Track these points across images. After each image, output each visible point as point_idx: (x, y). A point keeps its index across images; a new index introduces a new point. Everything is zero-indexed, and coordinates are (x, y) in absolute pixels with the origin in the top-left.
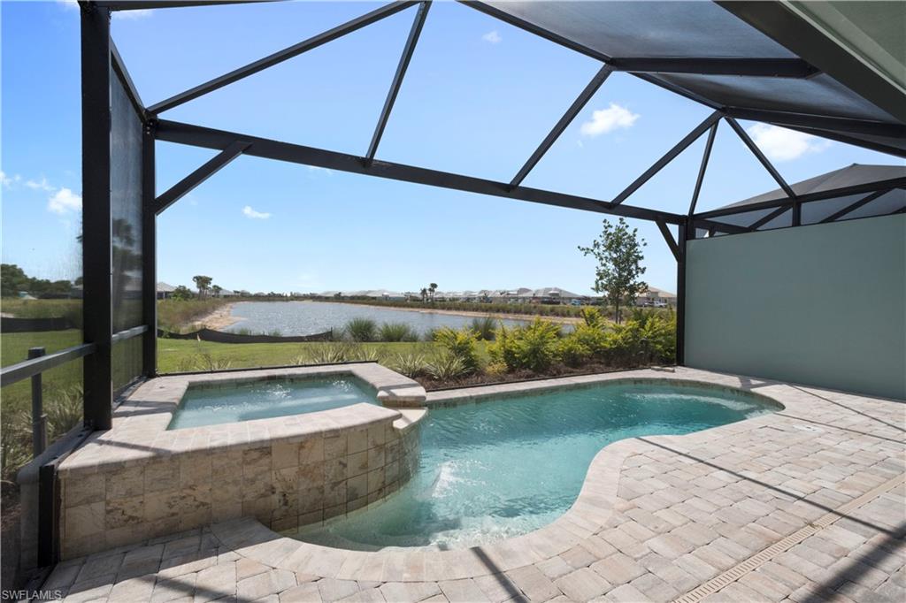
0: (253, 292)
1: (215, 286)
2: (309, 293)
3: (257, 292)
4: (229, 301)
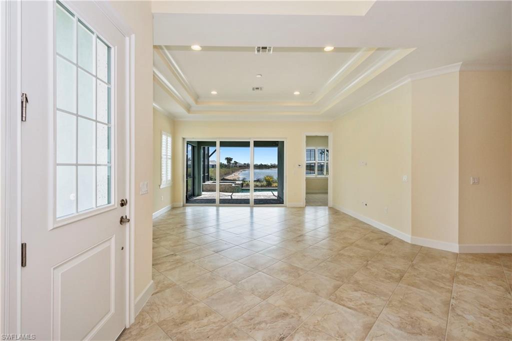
4: (241, 169)
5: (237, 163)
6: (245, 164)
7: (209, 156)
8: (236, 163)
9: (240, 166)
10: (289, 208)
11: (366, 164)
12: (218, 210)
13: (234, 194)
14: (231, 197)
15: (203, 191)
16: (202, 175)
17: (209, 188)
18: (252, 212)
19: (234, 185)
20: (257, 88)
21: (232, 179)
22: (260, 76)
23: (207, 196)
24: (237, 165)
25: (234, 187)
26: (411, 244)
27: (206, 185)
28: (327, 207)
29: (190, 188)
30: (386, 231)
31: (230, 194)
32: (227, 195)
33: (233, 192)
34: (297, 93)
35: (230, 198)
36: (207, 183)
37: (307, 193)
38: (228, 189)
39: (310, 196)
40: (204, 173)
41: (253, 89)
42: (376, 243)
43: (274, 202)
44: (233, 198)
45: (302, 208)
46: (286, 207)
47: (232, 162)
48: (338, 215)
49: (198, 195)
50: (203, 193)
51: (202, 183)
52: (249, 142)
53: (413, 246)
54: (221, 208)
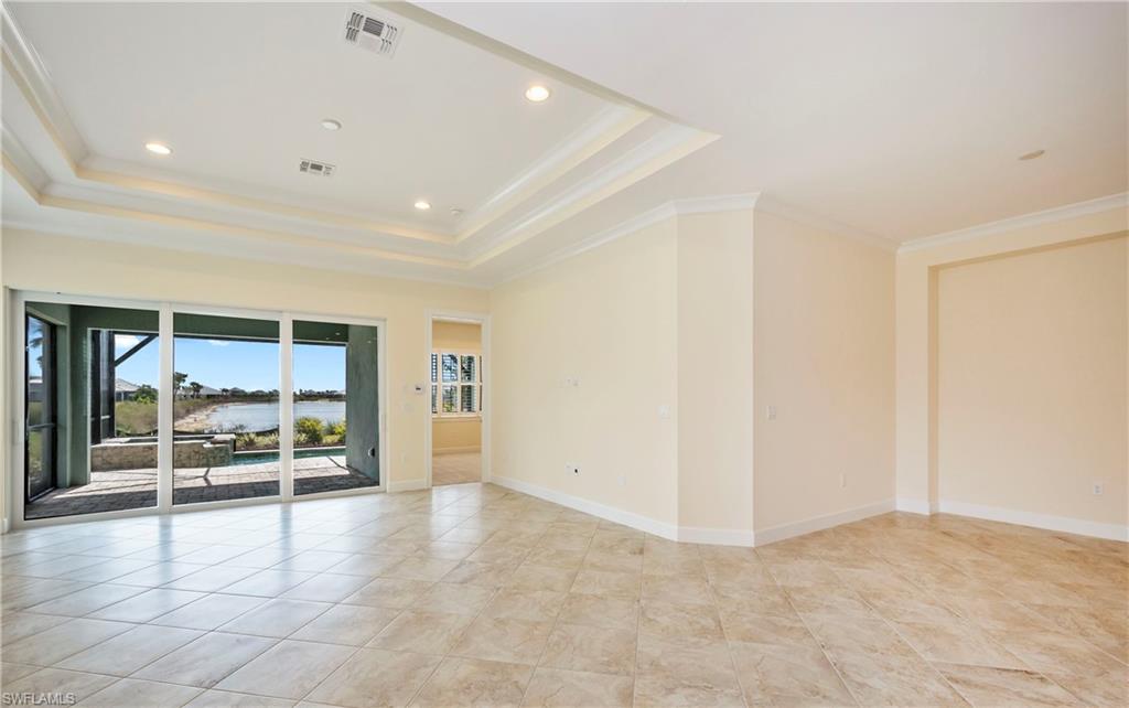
0: (249, 390)
1: (193, 384)
2: (324, 390)
3: (254, 390)
4: (214, 402)
5: (201, 387)
6: (224, 390)
7: (113, 363)
8: (197, 387)
9: (209, 396)
10: (391, 494)
11: (576, 385)
12: (165, 527)
13: (213, 471)
14: (206, 480)
15: (93, 470)
16: (89, 420)
17: (116, 460)
18: (286, 520)
19: (208, 445)
20: (317, 167)
21: (193, 430)
22: (336, 127)
23: (115, 484)
24: (202, 392)
25: (210, 450)
26: (678, 543)
27: (105, 449)
28: (479, 484)
29: (38, 464)
30: (622, 523)
31: (201, 471)
32: (193, 477)
33: (208, 465)
34: (422, 205)
35: (201, 483)
36: (107, 443)
37: (435, 454)
38: (189, 458)
39: (445, 461)
40: (96, 414)
41: (304, 166)
42: (621, 551)
43: (345, 481)
44: (214, 482)
45: (424, 493)
46: (385, 492)
47: (187, 384)
48: (513, 499)
49: (74, 484)
50: (94, 476)
51: (90, 446)
52: (278, 323)
53: (683, 545)
54: (177, 520)
